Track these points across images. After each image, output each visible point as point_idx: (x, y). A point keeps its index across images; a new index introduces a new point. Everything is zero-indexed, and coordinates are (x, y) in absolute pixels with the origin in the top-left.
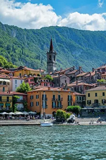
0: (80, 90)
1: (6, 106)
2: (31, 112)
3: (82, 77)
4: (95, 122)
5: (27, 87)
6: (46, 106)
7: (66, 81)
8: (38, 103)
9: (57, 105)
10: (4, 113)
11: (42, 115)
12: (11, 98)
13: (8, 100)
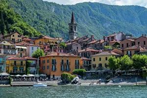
0: (88, 56)
1: (20, 70)
2: (42, 75)
3: (92, 44)
4: (95, 84)
5: (41, 53)
6: (55, 69)
7: (77, 48)
8: (48, 67)
9: (65, 68)
10: (18, 75)
11: (52, 77)
12: (24, 62)
13: (22, 65)
